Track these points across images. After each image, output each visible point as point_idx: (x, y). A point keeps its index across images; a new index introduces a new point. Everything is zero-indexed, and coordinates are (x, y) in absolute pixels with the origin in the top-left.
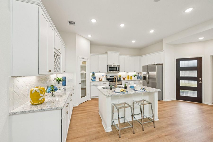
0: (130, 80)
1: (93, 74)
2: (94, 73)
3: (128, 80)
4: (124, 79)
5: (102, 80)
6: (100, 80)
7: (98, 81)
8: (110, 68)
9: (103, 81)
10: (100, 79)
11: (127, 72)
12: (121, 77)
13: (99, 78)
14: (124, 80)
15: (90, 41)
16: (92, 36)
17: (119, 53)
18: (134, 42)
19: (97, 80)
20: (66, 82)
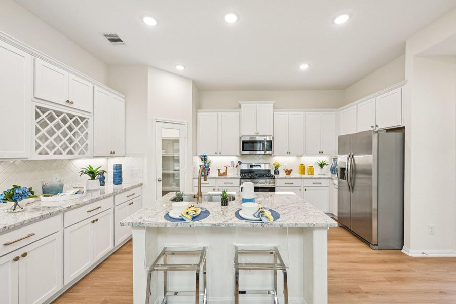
0: (306, 175)
1: (204, 158)
2: (205, 156)
3: (303, 176)
4: (289, 172)
5: (225, 174)
6: (220, 175)
7: (216, 175)
8: (245, 144)
9: (228, 176)
10: (222, 172)
11: (299, 156)
12: (279, 169)
13: (219, 170)
14: (288, 176)
15: (191, 81)
16: (185, 67)
17: (272, 105)
18: (304, 67)
19: (213, 173)
20: (123, 176)
